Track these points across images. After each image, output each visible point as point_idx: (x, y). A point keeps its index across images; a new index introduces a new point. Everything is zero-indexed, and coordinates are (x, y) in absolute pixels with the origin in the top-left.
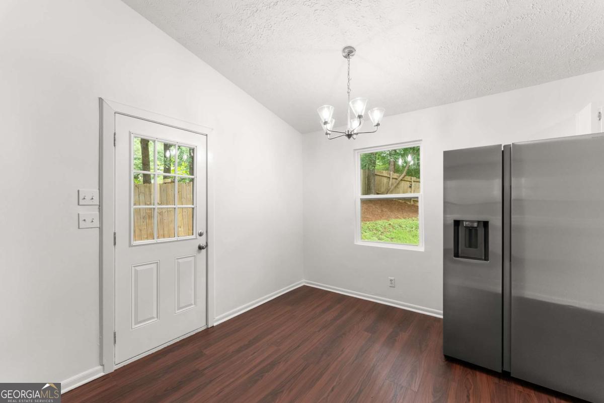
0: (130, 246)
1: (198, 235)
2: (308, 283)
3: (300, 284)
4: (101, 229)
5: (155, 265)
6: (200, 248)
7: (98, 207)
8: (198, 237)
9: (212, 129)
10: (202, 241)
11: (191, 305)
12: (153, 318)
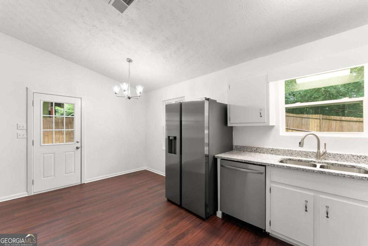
0: (41, 146)
1: (76, 142)
2: (148, 169)
3: (143, 169)
4: (27, 138)
5: (53, 154)
6: (77, 148)
7: (26, 130)
8: (76, 143)
9: (85, 95)
10: (79, 145)
11: (72, 173)
12: (52, 176)
